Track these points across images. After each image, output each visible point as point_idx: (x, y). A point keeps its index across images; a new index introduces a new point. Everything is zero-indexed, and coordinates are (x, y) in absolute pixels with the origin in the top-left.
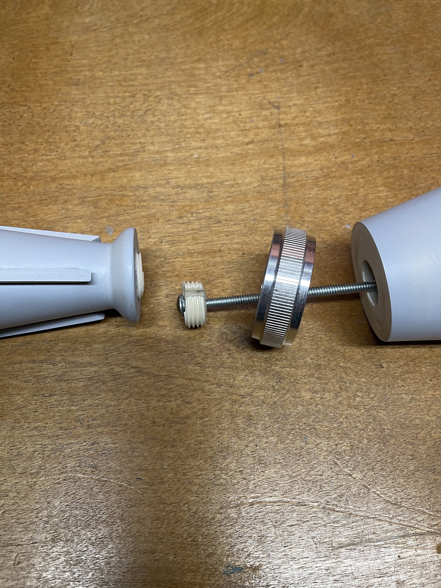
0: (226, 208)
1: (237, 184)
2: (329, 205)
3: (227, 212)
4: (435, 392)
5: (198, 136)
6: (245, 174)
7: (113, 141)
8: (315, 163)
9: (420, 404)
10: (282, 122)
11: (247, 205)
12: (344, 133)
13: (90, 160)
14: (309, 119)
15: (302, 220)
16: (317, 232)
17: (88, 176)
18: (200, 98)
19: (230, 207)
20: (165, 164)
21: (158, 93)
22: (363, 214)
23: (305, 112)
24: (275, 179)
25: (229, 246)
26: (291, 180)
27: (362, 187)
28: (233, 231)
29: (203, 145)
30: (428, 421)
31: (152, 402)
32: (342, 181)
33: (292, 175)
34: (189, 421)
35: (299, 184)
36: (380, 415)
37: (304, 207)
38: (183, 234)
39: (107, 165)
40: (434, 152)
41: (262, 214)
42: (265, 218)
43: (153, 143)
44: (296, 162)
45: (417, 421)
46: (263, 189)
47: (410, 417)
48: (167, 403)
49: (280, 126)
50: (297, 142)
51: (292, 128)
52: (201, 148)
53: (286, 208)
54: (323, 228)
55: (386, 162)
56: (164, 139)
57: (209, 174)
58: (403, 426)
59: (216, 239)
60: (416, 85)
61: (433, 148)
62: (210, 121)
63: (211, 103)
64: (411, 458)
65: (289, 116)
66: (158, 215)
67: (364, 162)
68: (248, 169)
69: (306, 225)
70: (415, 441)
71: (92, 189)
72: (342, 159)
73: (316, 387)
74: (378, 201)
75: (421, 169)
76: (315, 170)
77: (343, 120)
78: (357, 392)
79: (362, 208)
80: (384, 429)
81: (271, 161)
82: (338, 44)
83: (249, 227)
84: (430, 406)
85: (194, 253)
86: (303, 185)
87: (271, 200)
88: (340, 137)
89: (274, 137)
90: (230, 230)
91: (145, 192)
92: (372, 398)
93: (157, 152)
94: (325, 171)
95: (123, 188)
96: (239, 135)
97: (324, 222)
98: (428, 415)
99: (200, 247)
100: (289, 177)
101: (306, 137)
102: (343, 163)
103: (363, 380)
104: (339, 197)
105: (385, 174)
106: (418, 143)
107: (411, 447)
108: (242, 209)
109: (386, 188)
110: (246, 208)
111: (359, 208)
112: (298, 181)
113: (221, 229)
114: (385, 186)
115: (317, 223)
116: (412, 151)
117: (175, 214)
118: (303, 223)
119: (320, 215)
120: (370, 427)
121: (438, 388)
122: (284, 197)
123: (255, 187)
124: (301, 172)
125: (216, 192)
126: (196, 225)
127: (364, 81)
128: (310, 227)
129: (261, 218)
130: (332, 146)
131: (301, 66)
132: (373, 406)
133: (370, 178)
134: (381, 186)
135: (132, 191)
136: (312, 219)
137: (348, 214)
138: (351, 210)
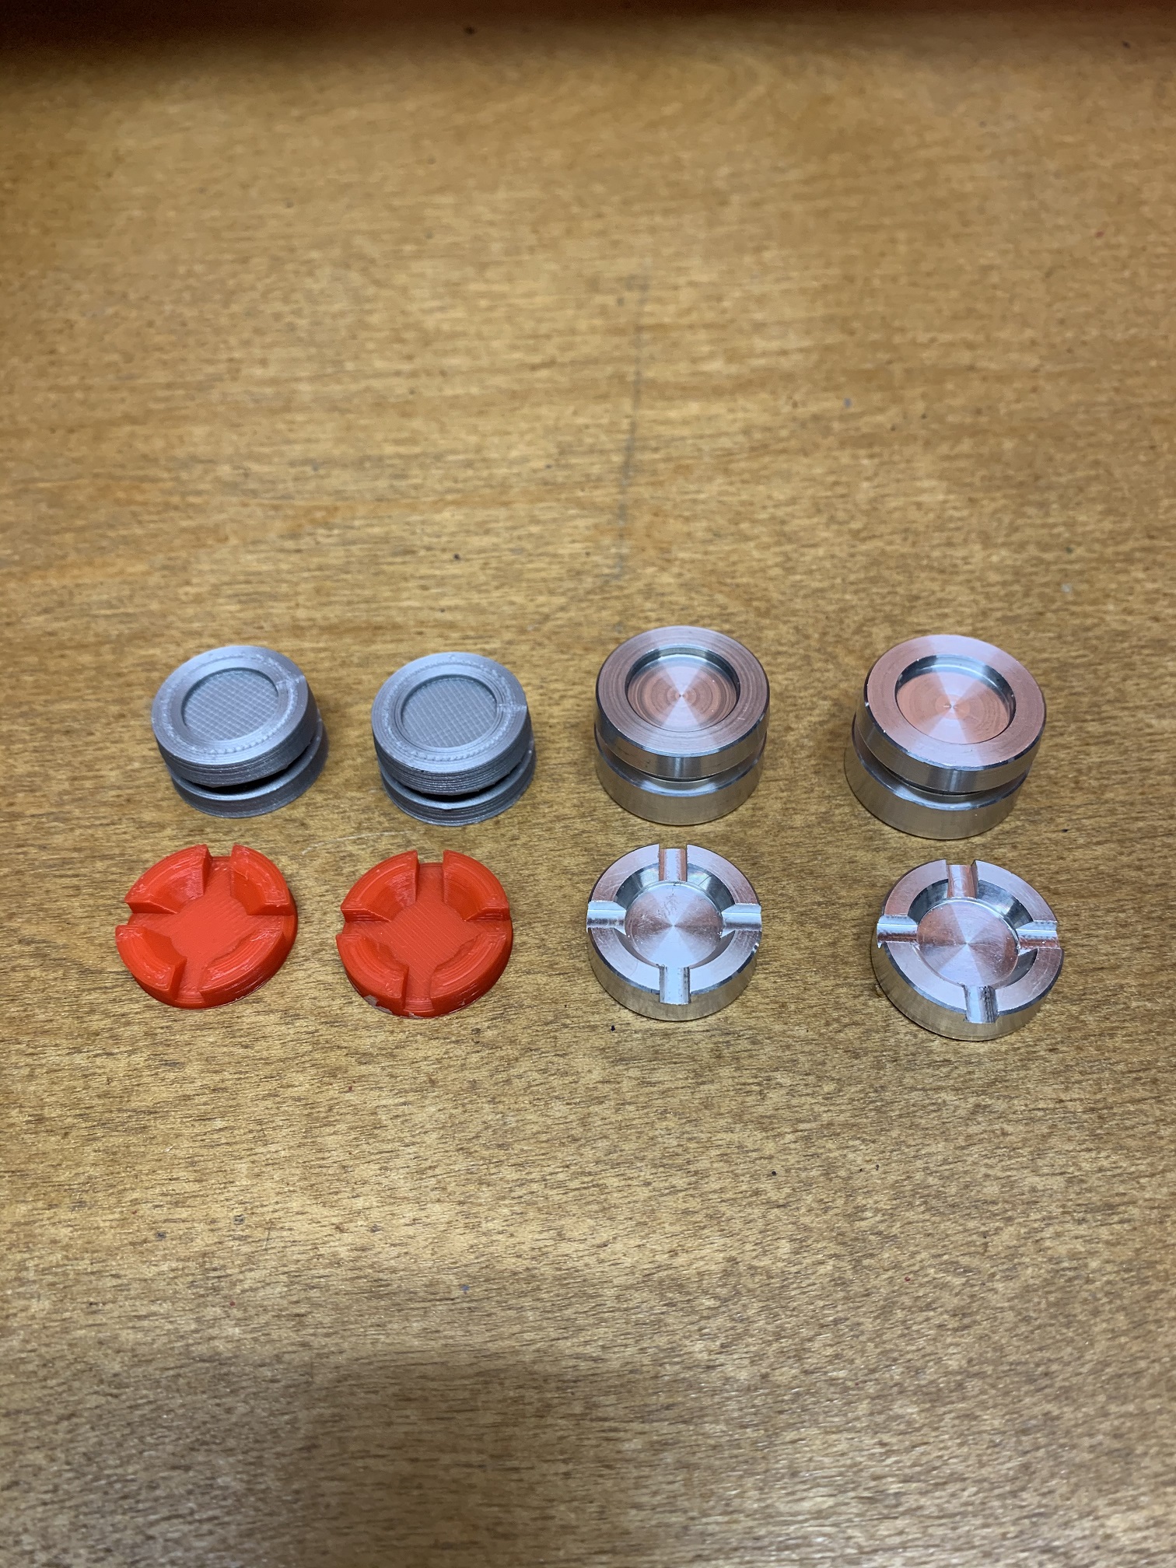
0: (437, 517)
1: (484, 460)
2: (754, 522)
3: (436, 528)
4: (1067, 1089)
5: (397, 346)
6: (514, 438)
7: (157, 355)
8: (731, 417)
9: (1009, 1128)
10: (646, 321)
11: (502, 513)
12: (828, 349)
13: (79, 395)
14: (728, 316)
15: (667, 556)
16: (705, 590)
17: (60, 433)
18: (427, 267)
19: (449, 517)
20: (287, 408)
21: (315, 255)
22: (863, 547)
23: (720, 299)
24: (602, 452)
25: (423, 615)
26: (648, 456)
27: (868, 479)
28: (443, 578)
29: (406, 367)
30: (1033, 1190)
31: (50, 1051)
32: (805, 461)
33: (653, 444)
34: (159, 1127)
35: (671, 465)
36: (851, 1156)
37: (675, 526)
38: (289, 577)
39: (119, 410)
40: (1103, 398)
41: (542, 537)
42: (550, 549)
43: (264, 363)
44: (673, 414)
45: (992, 1190)
46: (560, 476)
47: (966, 1172)
48: (98, 1061)
49: (639, 329)
50: (683, 367)
51: (674, 335)
52: (398, 374)
53: (621, 523)
54: (729, 581)
55: (950, 419)
56: (297, 352)
57: (405, 435)
58: (934, 1202)
59: (388, 594)
60: (1056, 245)
61: (1098, 391)
62: (439, 315)
63: (455, 275)
64: (953, 1324)
65: (672, 308)
66: (228, 529)
67: (880, 418)
68: (524, 426)
69: (675, 570)
70: (975, 1262)
71: (60, 461)
72: (814, 408)
73: (628, 1045)
74: (913, 514)
75: (1060, 439)
76: (726, 434)
77: (829, 320)
78: (777, 1069)
79: (859, 531)
80: (863, 1208)
81: (598, 409)
82: (835, 158)
83: (496, 569)
84: (1045, 1137)
85: (311, 627)
86: (682, 470)
87: (580, 504)
88: (815, 357)
89: (617, 354)
90: (437, 572)
91: (206, 472)
92: (828, 1097)
93: (273, 382)
94: (758, 436)
95: (148, 459)
96: (514, 348)
97: (734, 563)
98: (1035, 1171)
99: (334, 614)
100: (644, 448)
101: (711, 356)
102: (816, 418)
103: (801, 1032)
104: (793, 501)
105: (944, 449)
106: (1052, 377)
107: (957, 1281)
108: (485, 522)
109: (944, 484)
110: (497, 521)
111: (850, 531)
112: (668, 459)
113: (409, 569)
114: (941, 478)
115: (709, 567)
116: (1033, 396)
117: (279, 525)
118: (665, 564)
119: (725, 546)
120: (810, 1198)
121: (1077, 1077)
122: (620, 497)
123: (535, 471)
124: (683, 439)
125: (416, 477)
126: (336, 557)
127: (902, 235)
128: (688, 576)
129: (537, 547)
130: (789, 377)
131: (724, 203)
132: (830, 1124)
133: (896, 458)
134: (929, 476)
135: (169, 470)
136: (699, 556)
137: (814, 546)
138: (825, 534)
